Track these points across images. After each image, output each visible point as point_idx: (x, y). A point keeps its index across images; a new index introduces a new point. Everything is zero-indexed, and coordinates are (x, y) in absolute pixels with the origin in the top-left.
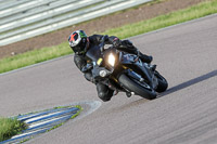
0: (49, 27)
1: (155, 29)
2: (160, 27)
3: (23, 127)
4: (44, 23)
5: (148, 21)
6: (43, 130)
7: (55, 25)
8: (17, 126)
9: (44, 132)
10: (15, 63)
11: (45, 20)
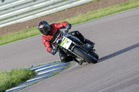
0: (51, 10)
1: (118, 11)
2: (122, 10)
3: (34, 74)
4: (48, 8)
5: (114, 7)
6: (47, 76)
7: (54, 9)
8: (30, 73)
9: (47, 77)
10: (29, 33)
11: (48, 6)
